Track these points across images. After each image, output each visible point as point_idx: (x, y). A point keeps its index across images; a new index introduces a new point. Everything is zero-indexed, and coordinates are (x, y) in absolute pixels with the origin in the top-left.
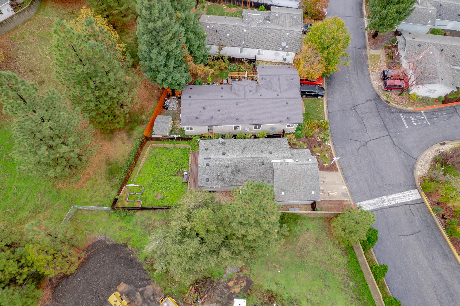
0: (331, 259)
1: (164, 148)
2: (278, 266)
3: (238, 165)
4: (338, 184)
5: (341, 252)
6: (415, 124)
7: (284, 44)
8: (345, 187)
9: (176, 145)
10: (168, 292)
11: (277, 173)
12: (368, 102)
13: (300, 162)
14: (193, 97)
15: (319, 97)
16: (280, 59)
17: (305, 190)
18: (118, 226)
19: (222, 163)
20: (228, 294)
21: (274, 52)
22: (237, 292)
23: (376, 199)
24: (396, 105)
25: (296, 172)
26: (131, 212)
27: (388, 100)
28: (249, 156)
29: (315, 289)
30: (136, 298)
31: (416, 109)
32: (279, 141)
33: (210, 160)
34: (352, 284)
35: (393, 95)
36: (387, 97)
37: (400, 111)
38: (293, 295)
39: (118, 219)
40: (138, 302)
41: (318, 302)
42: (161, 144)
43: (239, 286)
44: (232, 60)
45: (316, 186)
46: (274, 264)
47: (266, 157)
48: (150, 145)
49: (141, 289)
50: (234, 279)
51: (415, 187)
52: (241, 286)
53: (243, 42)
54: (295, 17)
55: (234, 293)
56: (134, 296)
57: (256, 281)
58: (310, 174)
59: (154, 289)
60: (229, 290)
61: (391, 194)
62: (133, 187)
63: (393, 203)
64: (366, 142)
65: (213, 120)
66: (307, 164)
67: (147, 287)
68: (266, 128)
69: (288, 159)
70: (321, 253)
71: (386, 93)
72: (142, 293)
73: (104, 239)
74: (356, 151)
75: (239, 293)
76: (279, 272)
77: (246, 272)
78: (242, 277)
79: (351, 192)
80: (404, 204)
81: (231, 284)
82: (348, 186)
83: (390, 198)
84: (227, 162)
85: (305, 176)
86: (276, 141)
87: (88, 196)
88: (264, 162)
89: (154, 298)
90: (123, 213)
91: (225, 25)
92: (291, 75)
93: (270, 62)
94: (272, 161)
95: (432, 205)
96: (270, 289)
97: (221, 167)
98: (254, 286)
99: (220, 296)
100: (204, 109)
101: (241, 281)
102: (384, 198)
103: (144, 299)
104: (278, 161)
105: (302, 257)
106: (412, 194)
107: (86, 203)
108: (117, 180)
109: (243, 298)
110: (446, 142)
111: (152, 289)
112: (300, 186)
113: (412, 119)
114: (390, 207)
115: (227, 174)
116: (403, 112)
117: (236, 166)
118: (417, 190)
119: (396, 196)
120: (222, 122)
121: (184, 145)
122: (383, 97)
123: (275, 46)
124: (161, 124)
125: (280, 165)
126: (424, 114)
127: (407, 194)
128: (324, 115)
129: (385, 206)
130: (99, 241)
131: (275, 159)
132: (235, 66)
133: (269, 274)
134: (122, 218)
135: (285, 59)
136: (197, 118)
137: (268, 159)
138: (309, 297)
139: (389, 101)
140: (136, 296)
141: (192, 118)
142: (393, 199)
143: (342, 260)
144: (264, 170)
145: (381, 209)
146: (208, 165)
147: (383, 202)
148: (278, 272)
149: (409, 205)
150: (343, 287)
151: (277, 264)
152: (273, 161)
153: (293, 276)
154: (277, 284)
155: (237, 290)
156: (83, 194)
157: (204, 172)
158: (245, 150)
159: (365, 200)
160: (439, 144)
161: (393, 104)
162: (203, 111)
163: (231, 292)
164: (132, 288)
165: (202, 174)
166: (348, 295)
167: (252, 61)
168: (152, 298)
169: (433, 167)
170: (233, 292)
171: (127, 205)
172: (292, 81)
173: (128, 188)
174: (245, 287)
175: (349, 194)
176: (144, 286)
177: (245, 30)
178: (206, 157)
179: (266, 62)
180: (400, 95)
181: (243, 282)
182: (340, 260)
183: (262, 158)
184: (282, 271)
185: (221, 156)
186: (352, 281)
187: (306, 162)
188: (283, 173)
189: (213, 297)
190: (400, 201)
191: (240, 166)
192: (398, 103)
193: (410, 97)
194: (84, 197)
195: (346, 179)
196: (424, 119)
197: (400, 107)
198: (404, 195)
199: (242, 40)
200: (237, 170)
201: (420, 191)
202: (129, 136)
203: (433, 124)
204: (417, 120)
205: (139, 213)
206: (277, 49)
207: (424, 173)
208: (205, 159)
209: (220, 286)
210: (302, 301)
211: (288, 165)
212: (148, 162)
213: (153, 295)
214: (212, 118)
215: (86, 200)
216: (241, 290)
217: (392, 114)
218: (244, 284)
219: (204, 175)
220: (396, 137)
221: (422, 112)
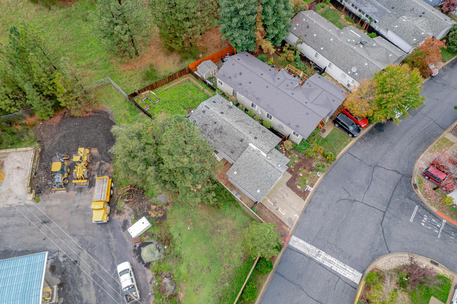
0: (230, 253)
1: (196, 87)
2: (191, 223)
3: (224, 128)
4: (294, 209)
5: (242, 256)
6: (423, 224)
7: (354, 70)
8: (297, 216)
9: (205, 90)
10: (115, 177)
11: (245, 155)
12: (394, 172)
13: (270, 161)
14: (241, 61)
15: (350, 135)
16: (345, 83)
17: (255, 184)
18: (124, 112)
19: (214, 117)
20: (145, 211)
21: (342, 72)
22: (152, 216)
23: (314, 248)
24: (422, 196)
25: (260, 165)
26: (138, 109)
27: (418, 185)
28: (238, 128)
29: (200, 263)
30: (95, 164)
31: (440, 214)
32: (273, 136)
33: (207, 109)
34: (227, 284)
35: (429, 185)
36: (420, 182)
37: (420, 203)
38: (183, 252)
39: (128, 108)
40: (94, 168)
41: (194, 274)
42: (195, 82)
43: (157, 213)
44: (304, 58)
45: (266, 189)
46: (190, 220)
47: (248, 137)
48: (189, 77)
49: (102, 162)
50: (158, 206)
51: (363, 272)
52: (157, 215)
53: (322, 48)
54: (390, 55)
55: (150, 215)
56: (96, 162)
57: (170, 220)
58: (270, 176)
59: (109, 168)
60: (149, 210)
61: (333, 256)
62: (154, 96)
63: (326, 264)
64: (355, 200)
65: (240, 87)
66: (273, 166)
67: (107, 164)
68: (275, 122)
69: (263, 152)
70: (227, 243)
71: (422, 178)
72: (101, 164)
73: (110, 113)
74: (338, 199)
75: (152, 218)
76: (189, 228)
77: (169, 208)
78: (163, 210)
79: (298, 224)
80: (335, 274)
81: (153, 207)
82: (301, 217)
83: (328, 258)
84: (218, 120)
85: (264, 174)
86: (270, 135)
87: (124, 80)
88: (243, 140)
89: (104, 173)
90: (134, 106)
91: (319, 26)
92: (335, 97)
93: (336, 81)
94: (249, 144)
95: (361, 298)
96: (173, 234)
97: (211, 120)
99: (139, 208)
100: (241, 74)
101: (160, 211)
102: (323, 253)
103: (99, 169)
104: (255, 147)
105: (213, 233)
106: (352, 273)
107: (118, 83)
108: (147, 84)
109: (151, 223)
110: (440, 264)
111: (108, 167)
112: (253, 178)
113: (425, 219)
114: (320, 264)
115: (210, 128)
116: (422, 206)
117: (221, 128)
118: (361, 275)
119: (336, 262)
120: (245, 93)
121: (210, 93)
122: (415, 180)
124: (205, 66)
125: (253, 151)
126: (443, 224)
127: (348, 269)
128: (340, 152)
129: (317, 259)
130: (106, 112)
131: (254, 144)
132: (302, 64)
133: (181, 224)
134: (130, 110)
135: (349, 85)
136: (230, 78)
137: (248, 140)
138: (191, 264)
139: (418, 187)
140: (97, 163)
141: (227, 75)
142: (330, 261)
143: (237, 262)
144: (238, 146)
145: (311, 258)
146: (204, 112)
147: (318, 255)
148: (187, 228)
149: (340, 278)
150: (219, 280)
151: (192, 222)
152: (251, 144)
153: (195, 240)
154: (180, 235)
155: (153, 215)
156: (122, 76)
157: (197, 115)
158: (240, 122)
159: (304, 240)
160: (430, 260)
161: (419, 192)
162: (238, 76)
163: (148, 213)
164: (99, 156)
165: (195, 116)
166: (216, 289)
167: (319, 69)
168: (103, 172)
170: (149, 213)
171: (139, 103)
172: (332, 102)
173: (150, 93)
174: (159, 218)
175: (295, 224)
176: (106, 161)
177: (332, 40)
178: (207, 105)
179: (333, 78)
180: (434, 189)
181: (161, 213)
182: (236, 260)
183: (244, 136)
184: (190, 230)
185: (218, 113)
186: (229, 283)
187: (275, 165)
188: (250, 158)
189: (135, 205)
190: (334, 268)
191: (225, 129)
192: (426, 196)
193: (444, 198)
194: (120, 79)
195: (305, 211)
196: (439, 228)
197: (425, 200)
198: (344, 267)
199: (322, 46)
200: (220, 131)
201: (364, 278)
202: (181, 61)
203: (443, 239)
204: (430, 224)
205: (142, 113)
206: (346, 72)
207: (384, 268)
208: (206, 106)
209: (146, 202)
210: (184, 263)
211: (258, 155)
212: (178, 87)
213: (106, 171)
214: (241, 84)
215: (120, 81)
216: (155, 217)
217: (407, 199)
218: (160, 215)
219: (195, 117)
220: (390, 219)
221: (444, 221)
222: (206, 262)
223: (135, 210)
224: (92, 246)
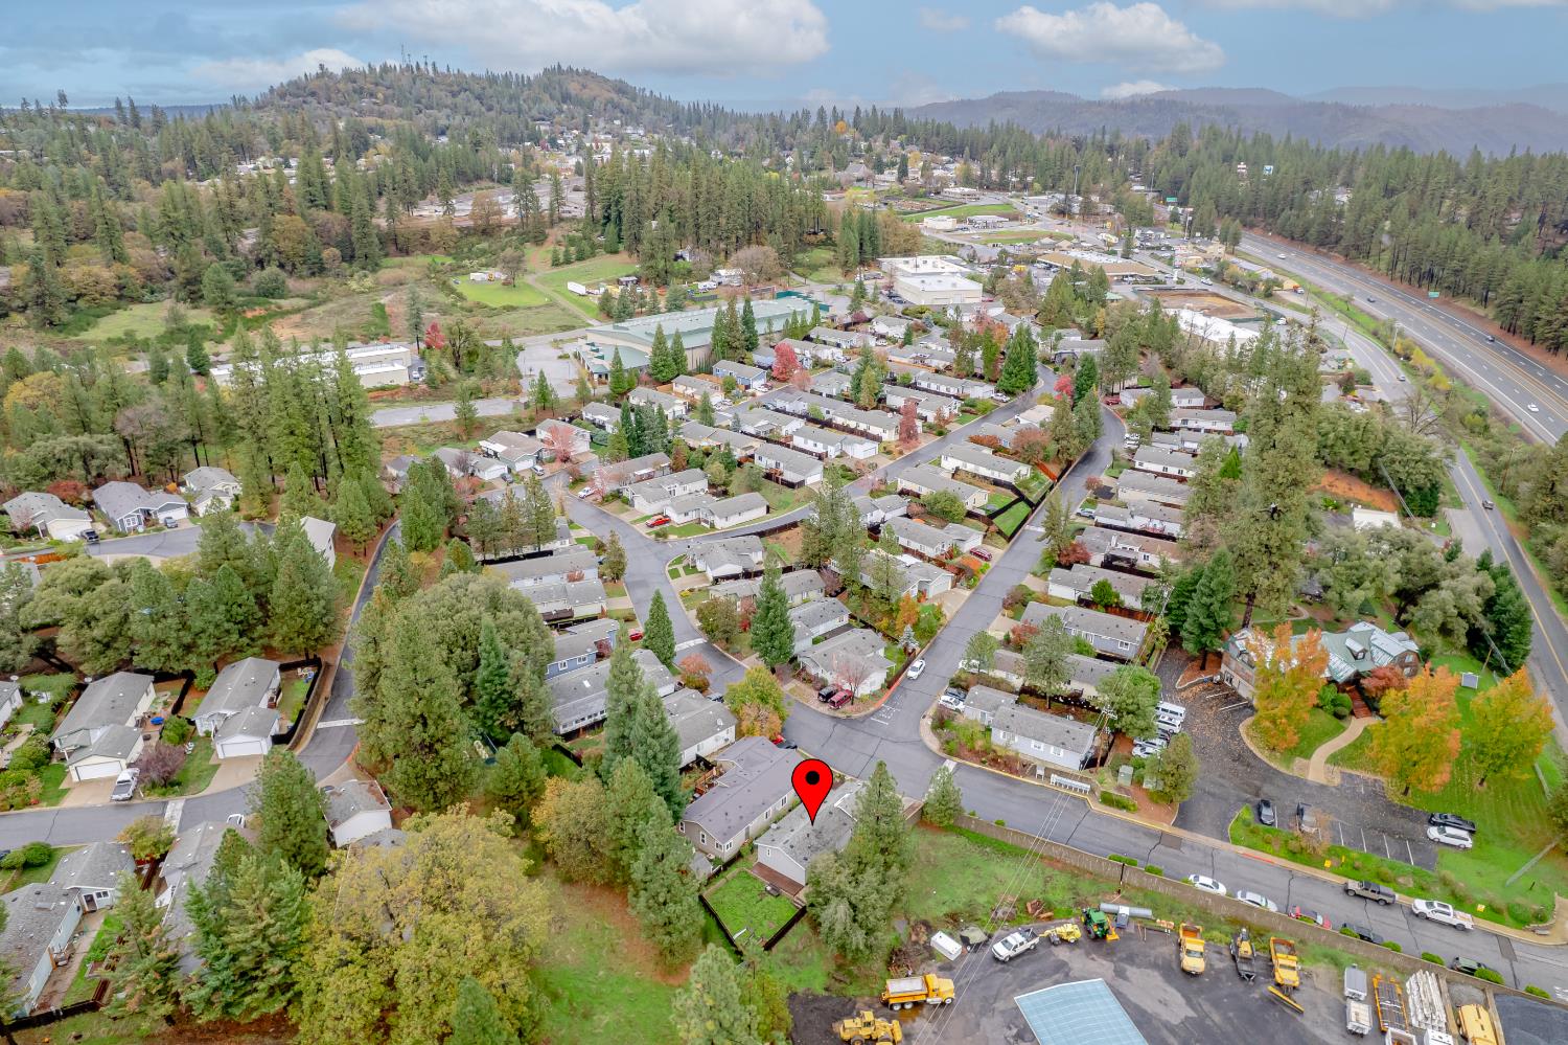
1: (719, 890)
2: (928, 890)
6: (889, 717)
7: (720, 722)
9: (727, 877)
12: (836, 727)
16: (722, 743)
19: (800, 836)
20: (920, 945)
21: (713, 738)
24: (860, 714)
29: (971, 879)
31: (877, 706)
33: (790, 842)
34: (988, 850)
35: (847, 707)
36: (844, 712)
37: (867, 717)
38: (964, 901)
41: (985, 886)
43: (921, 931)
46: (925, 891)
50: (912, 933)
51: (945, 758)
52: (923, 930)
57: (928, 917)
60: (918, 941)
62: (742, 934)
69: (844, 795)
70: (944, 850)
71: (840, 710)
75: (928, 934)
76: (935, 893)
77: (913, 919)
78: (916, 926)
81: (914, 938)
84: (804, 832)
88: (831, 811)
95: (969, 761)
96: (944, 913)
97: (804, 840)
98: (932, 923)
99: (919, 955)
100: (727, 815)
101: (918, 929)
104: (839, 802)
105: (935, 866)
108: (720, 939)
110: (925, 713)
113: (883, 715)
115: (814, 842)
116: (871, 715)
117: (814, 830)
118: (948, 759)
121: (733, 871)
122: (843, 716)
123: (712, 729)
126: (886, 706)
131: (836, 802)
133: (931, 902)
135: (726, 740)
136: (730, 828)
138: (975, 890)
139: (849, 715)
141: (725, 830)
143: (963, 840)
144: (837, 817)
146: (792, 847)
148: (935, 895)
150: (986, 858)
152: (836, 805)
153: (948, 886)
154: (944, 906)
155: (925, 938)
157: (796, 854)
160: (921, 718)
161: (855, 716)
162: (729, 818)
163: (922, 941)
166: (995, 860)
167: (699, 759)
169: (939, 736)
179: (717, 751)
180: (852, 704)
181: (921, 927)
182: (960, 842)
184: (936, 891)
189: (915, 961)
191: (817, 827)
192: (858, 711)
193: (861, 700)
196: (891, 709)
197: (864, 713)
200: (818, 833)
201: (951, 758)
203: (900, 708)
204: (888, 713)
206: (715, 732)
207: (938, 744)
208: (784, 844)
209: (909, 946)
210: (976, 898)
211: (849, 799)
214: (741, 818)
216: (927, 931)
217: (864, 723)
218: (923, 927)
219: (799, 857)
220: (888, 737)
221: (883, 705)
222: (969, 871)
223: (922, 961)
224: (986, 999)
